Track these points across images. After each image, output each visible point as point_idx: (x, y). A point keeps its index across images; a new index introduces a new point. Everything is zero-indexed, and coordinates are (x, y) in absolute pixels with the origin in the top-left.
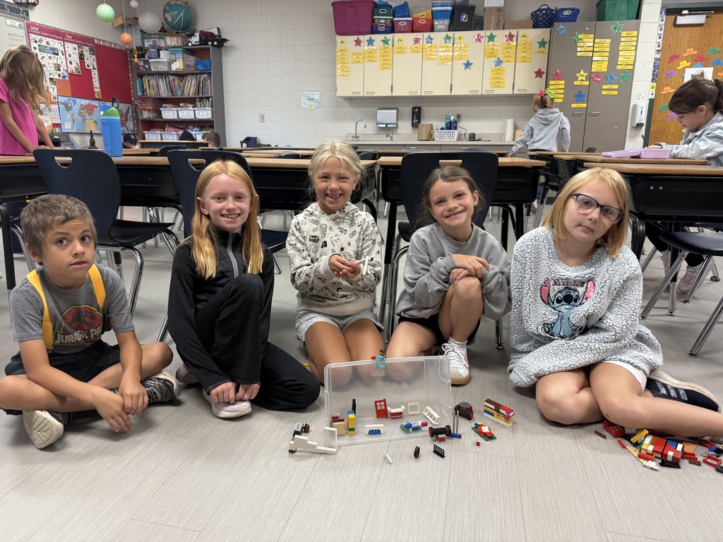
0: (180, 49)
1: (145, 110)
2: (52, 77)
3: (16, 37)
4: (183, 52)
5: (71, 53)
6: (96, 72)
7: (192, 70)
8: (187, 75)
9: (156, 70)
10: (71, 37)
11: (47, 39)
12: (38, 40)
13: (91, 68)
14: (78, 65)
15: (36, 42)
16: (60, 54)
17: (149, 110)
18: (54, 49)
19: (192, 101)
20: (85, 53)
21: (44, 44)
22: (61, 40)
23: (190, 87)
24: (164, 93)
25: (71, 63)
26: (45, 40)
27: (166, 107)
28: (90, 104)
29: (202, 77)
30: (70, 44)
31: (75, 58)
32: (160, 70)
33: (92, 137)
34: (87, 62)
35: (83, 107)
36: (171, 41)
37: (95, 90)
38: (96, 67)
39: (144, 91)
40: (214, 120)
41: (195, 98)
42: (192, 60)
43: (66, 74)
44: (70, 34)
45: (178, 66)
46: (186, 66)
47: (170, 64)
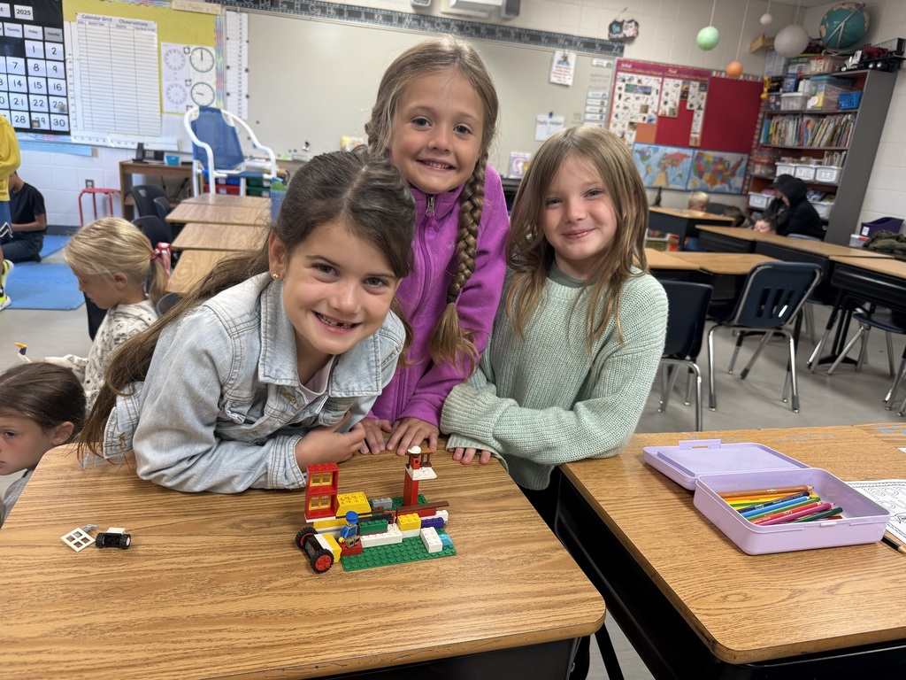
0: (825, 77)
1: (759, 163)
2: (633, 120)
3: (599, 78)
4: (830, 82)
5: (670, 91)
6: (702, 113)
7: (833, 108)
8: (824, 115)
9: (786, 109)
10: (675, 72)
11: (640, 77)
12: (627, 78)
13: (695, 108)
14: (675, 104)
15: (624, 81)
16: (654, 93)
17: (763, 164)
18: (646, 88)
19: (817, 154)
20: (691, 89)
21: (635, 82)
22: (660, 76)
23: (821, 135)
24: (790, 141)
25: (666, 103)
26: (636, 77)
27: (784, 161)
28: (678, 154)
29: (844, 119)
30: (672, 80)
31: (674, 98)
32: (790, 109)
33: (660, 193)
34: (690, 100)
35: (667, 157)
36: (817, 66)
37: (692, 135)
38: (703, 106)
39: (768, 136)
40: (839, 185)
41: (824, 151)
42: (835, 93)
43: (654, 117)
44: (674, 68)
45: (816, 102)
46: (826, 101)
47: (806, 99)
